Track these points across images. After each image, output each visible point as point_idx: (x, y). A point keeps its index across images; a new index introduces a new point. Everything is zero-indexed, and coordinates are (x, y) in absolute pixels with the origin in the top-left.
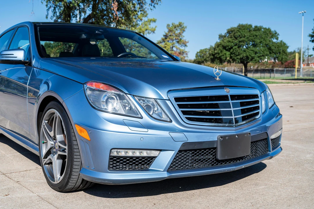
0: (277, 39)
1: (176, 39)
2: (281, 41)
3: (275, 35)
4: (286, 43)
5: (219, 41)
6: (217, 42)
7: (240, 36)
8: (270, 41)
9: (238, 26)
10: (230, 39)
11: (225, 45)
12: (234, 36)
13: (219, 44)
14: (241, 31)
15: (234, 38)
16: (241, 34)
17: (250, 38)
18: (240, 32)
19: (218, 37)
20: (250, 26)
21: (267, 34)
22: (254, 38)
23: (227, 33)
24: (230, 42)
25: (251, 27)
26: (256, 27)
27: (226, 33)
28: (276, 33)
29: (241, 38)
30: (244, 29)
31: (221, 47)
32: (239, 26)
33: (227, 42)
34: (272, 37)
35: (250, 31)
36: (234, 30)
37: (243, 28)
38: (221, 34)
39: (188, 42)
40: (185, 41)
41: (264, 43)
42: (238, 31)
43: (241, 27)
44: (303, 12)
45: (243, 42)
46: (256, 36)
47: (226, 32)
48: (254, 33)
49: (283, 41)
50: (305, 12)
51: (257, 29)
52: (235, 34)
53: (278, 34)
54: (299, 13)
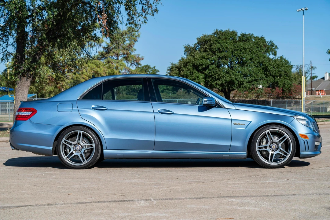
0: (275, 54)
1: (124, 54)
2: (281, 57)
3: (272, 48)
4: (289, 61)
5: (185, 56)
6: (182, 59)
7: (219, 49)
8: (265, 57)
9: (215, 34)
10: (204, 54)
11: (197, 62)
12: (211, 50)
13: (187, 61)
14: (221, 41)
15: (211, 53)
16: (222, 46)
17: (236, 52)
18: (219, 43)
19: (184, 49)
20: (234, 33)
21: (260, 46)
22: (241, 52)
23: (198, 43)
24: (204, 58)
25: (236, 35)
26: (243, 35)
27: (195, 44)
28: (273, 45)
29: (221, 52)
30: (226, 39)
31: (190, 66)
32: (216, 32)
33: (199, 59)
34: (267, 51)
35: (235, 41)
36: (210, 40)
37: (224, 37)
38: (189, 45)
39: (143, 59)
40: (138, 57)
41: (257, 61)
42: (216, 41)
43: (221, 36)
44: (303, 9)
45: (226, 59)
46: (245, 49)
47: (196, 42)
48: (242, 44)
49: (284, 57)
50: (306, 9)
51: (245, 38)
52: (211, 46)
53: (276, 47)
54: (298, 10)
